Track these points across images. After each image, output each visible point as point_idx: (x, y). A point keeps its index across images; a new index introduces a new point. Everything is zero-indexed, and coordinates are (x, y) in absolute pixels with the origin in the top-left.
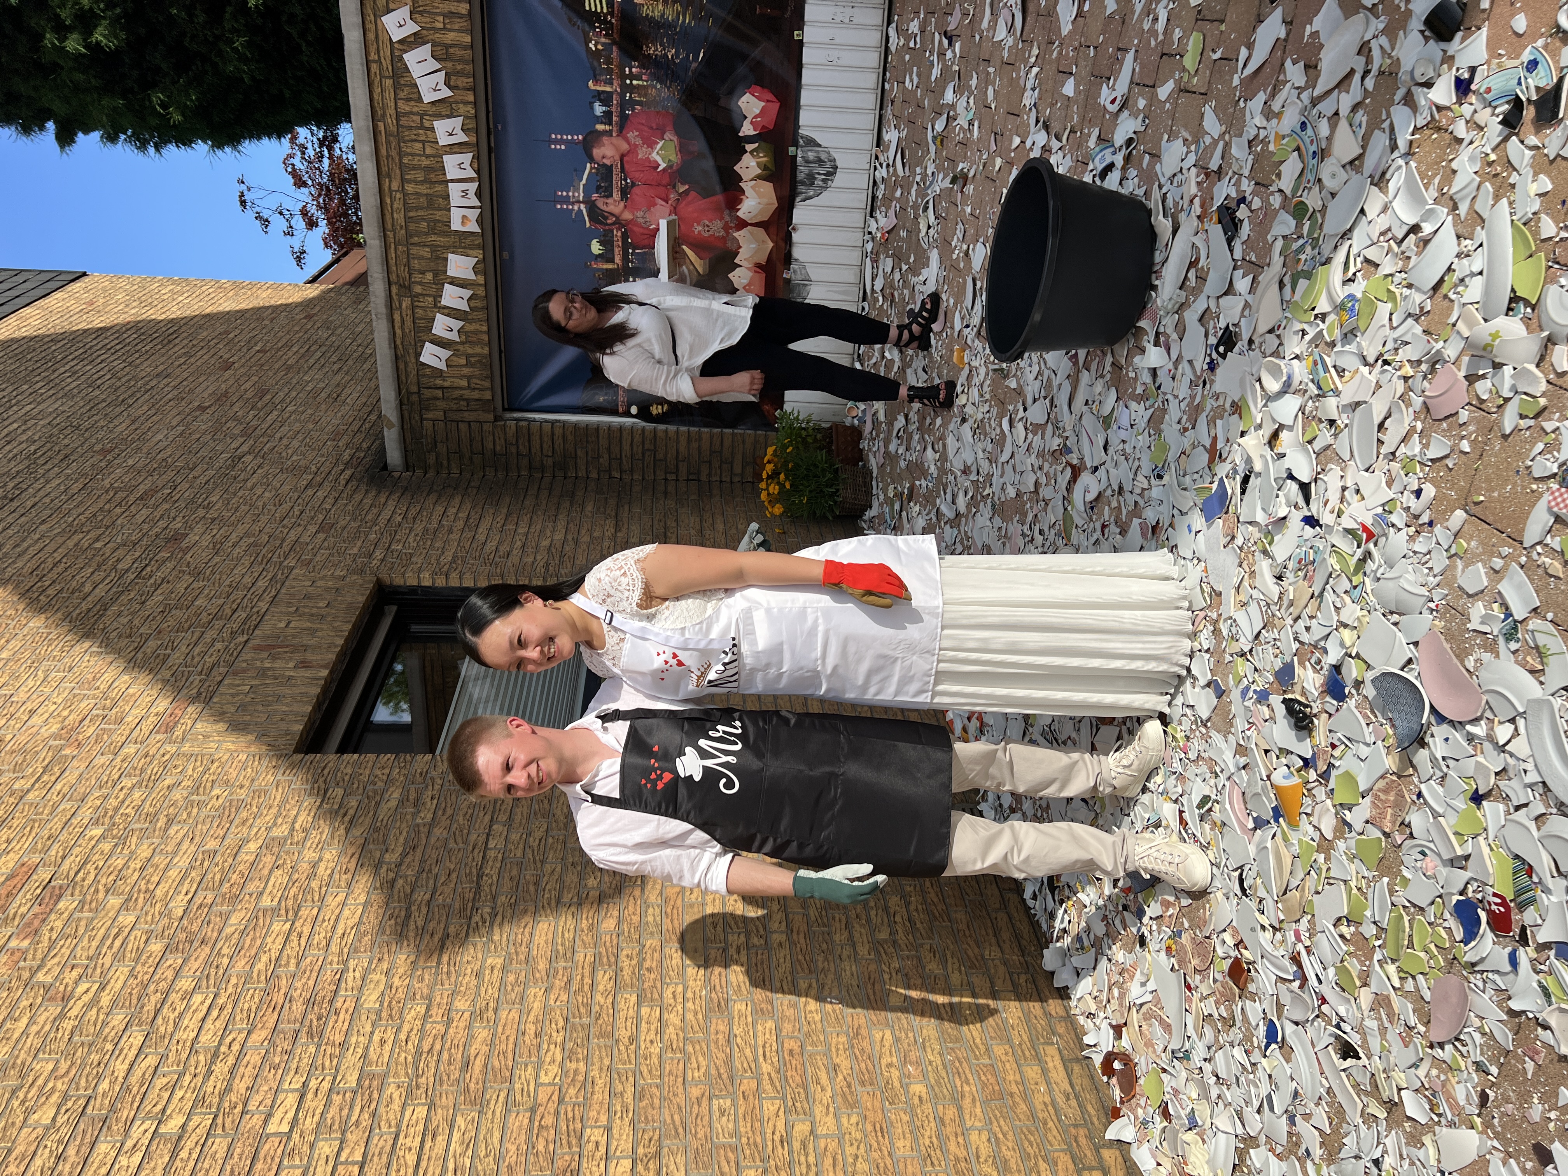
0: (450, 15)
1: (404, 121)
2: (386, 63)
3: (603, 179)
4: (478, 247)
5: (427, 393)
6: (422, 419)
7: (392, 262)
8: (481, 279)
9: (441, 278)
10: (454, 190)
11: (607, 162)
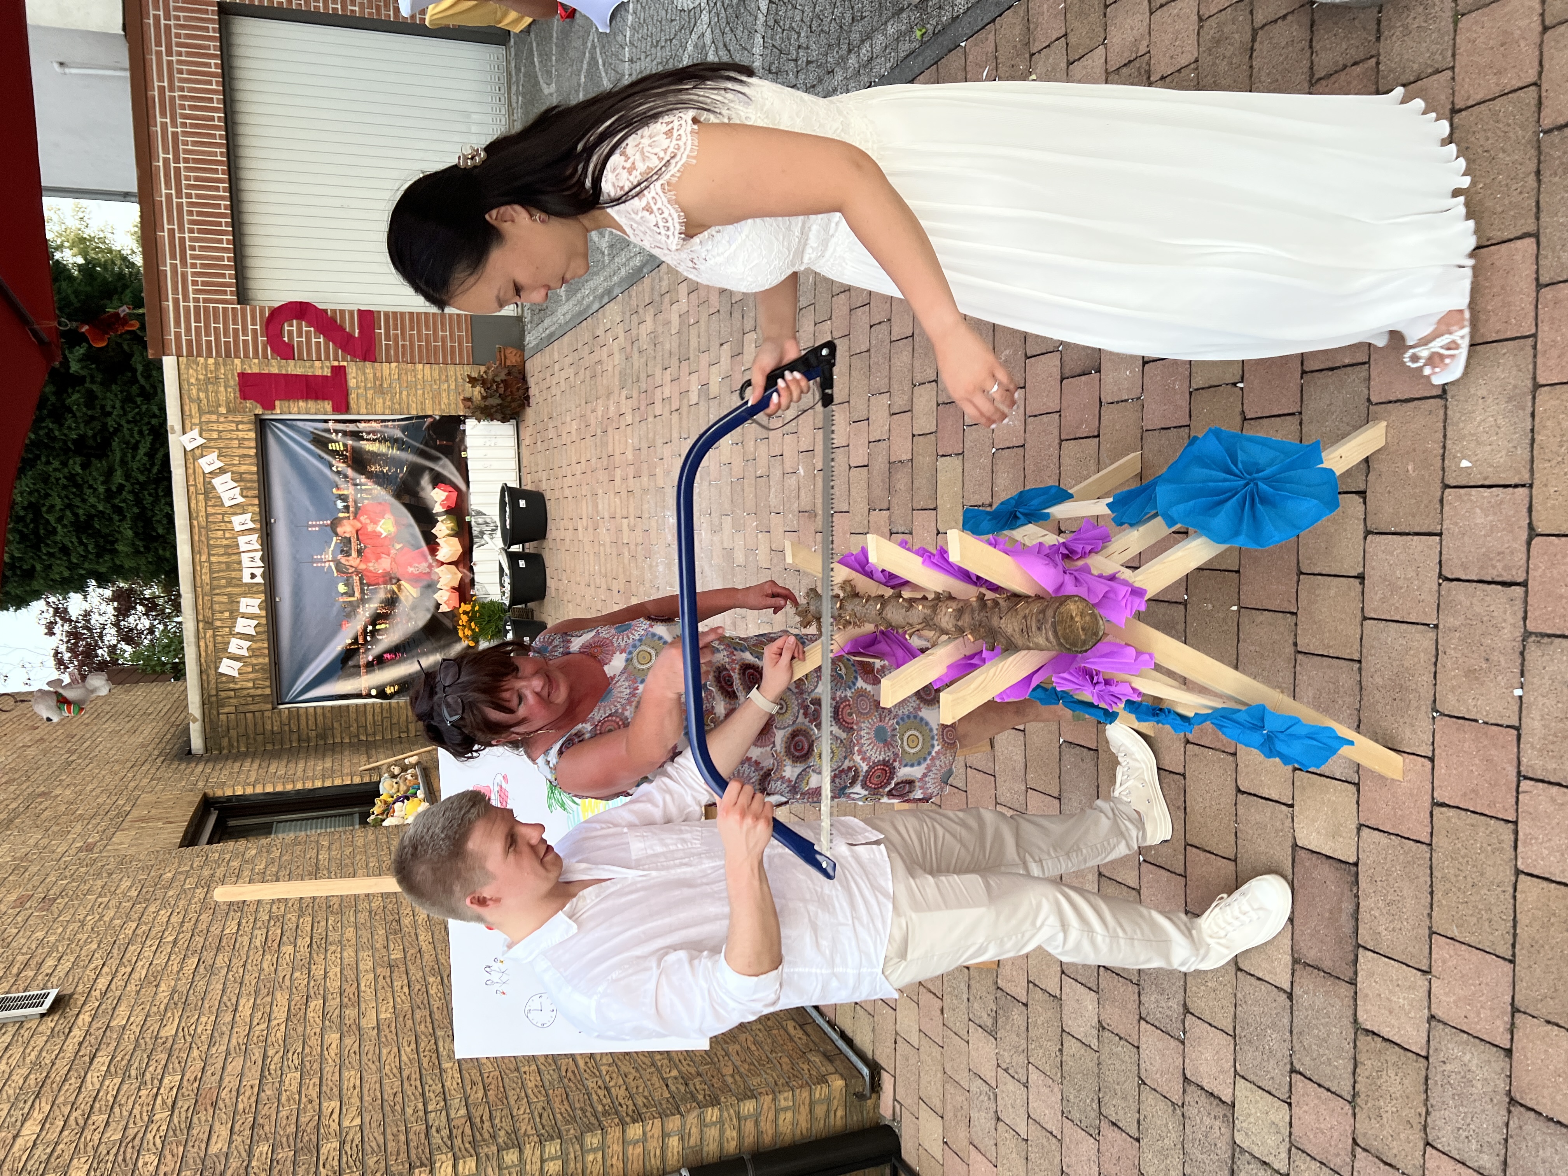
0: (245, 456)
1: (211, 519)
2: (200, 486)
3: (345, 546)
4: (261, 592)
5: (223, 694)
6: (218, 714)
7: (200, 607)
8: (263, 613)
9: (234, 614)
10: (245, 557)
11: (348, 535)
